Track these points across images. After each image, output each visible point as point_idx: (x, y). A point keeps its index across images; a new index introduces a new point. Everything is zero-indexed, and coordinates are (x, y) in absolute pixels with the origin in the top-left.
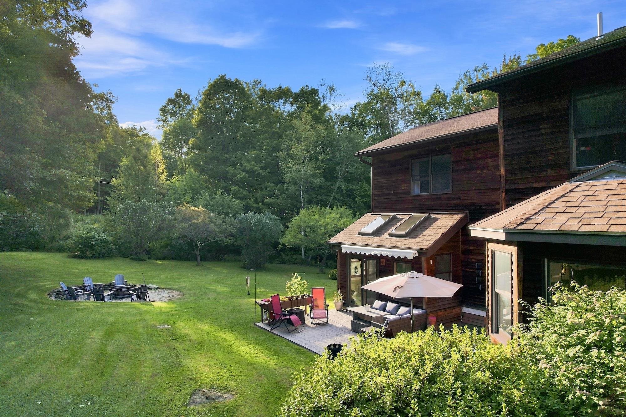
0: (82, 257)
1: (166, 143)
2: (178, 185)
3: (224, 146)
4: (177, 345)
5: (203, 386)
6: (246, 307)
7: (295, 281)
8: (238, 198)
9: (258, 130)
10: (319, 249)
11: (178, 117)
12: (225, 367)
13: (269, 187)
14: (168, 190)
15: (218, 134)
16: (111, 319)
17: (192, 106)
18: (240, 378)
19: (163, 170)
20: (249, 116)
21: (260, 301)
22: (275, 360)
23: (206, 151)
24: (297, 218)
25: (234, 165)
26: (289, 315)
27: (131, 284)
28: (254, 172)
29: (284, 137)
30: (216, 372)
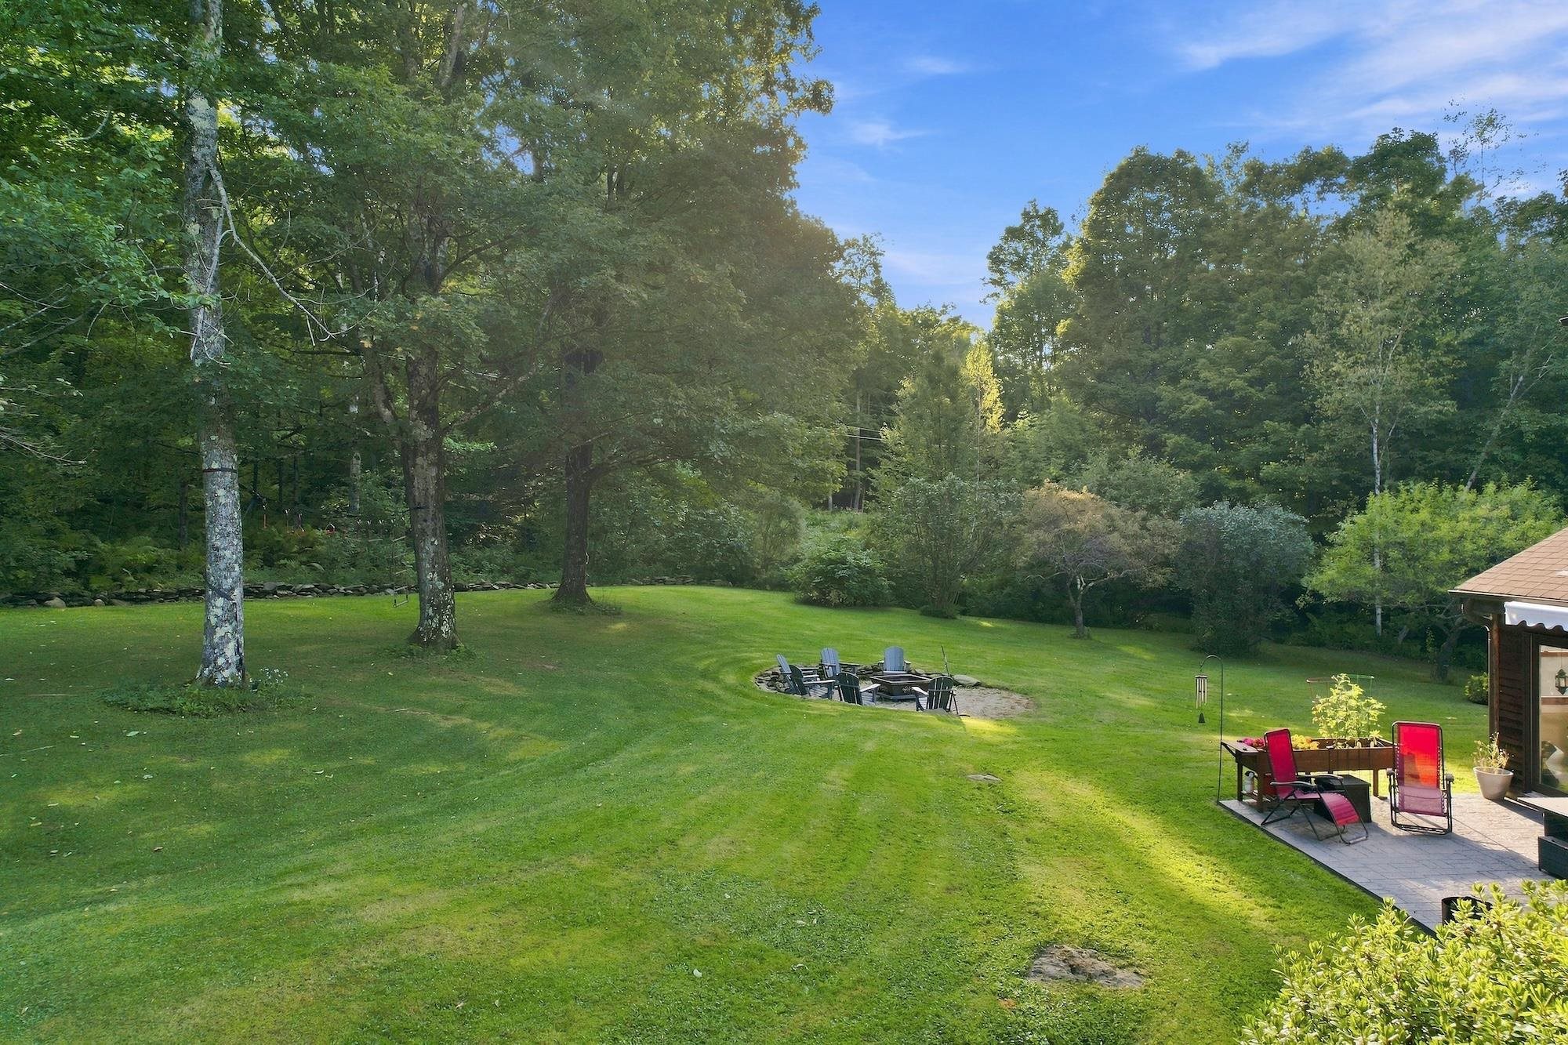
0: (822, 603)
1: (1002, 336)
2: (1030, 436)
3: (1148, 330)
4: (1011, 826)
5: (1066, 939)
6: (1196, 754)
7: (1342, 698)
8: (1182, 466)
9: (1242, 277)
10: (1431, 610)
11: (1031, 268)
12: (1125, 901)
13: (1275, 432)
14: (1007, 451)
15: (1131, 300)
16: (869, 746)
17: (1064, 237)
18: (1164, 935)
19: (996, 402)
20: (1213, 244)
21: (1232, 741)
22: (1270, 910)
23: (1100, 349)
24: (1360, 519)
25: (1174, 380)
26: (1319, 790)
27: (918, 671)
28: (1232, 392)
29: (1320, 292)
30: (1101, 909)
